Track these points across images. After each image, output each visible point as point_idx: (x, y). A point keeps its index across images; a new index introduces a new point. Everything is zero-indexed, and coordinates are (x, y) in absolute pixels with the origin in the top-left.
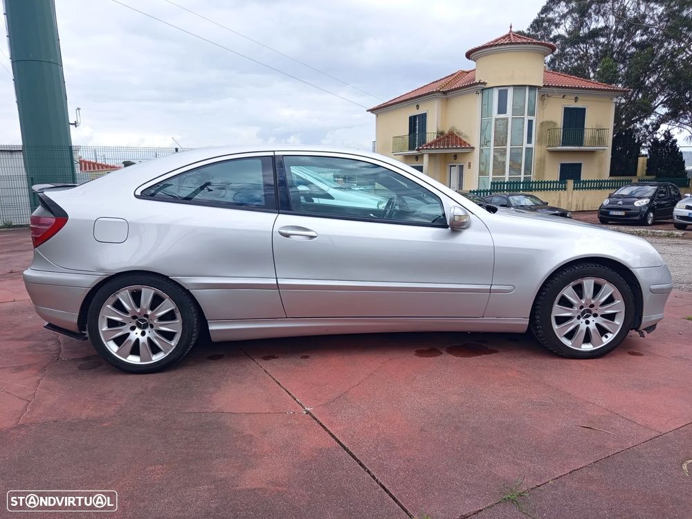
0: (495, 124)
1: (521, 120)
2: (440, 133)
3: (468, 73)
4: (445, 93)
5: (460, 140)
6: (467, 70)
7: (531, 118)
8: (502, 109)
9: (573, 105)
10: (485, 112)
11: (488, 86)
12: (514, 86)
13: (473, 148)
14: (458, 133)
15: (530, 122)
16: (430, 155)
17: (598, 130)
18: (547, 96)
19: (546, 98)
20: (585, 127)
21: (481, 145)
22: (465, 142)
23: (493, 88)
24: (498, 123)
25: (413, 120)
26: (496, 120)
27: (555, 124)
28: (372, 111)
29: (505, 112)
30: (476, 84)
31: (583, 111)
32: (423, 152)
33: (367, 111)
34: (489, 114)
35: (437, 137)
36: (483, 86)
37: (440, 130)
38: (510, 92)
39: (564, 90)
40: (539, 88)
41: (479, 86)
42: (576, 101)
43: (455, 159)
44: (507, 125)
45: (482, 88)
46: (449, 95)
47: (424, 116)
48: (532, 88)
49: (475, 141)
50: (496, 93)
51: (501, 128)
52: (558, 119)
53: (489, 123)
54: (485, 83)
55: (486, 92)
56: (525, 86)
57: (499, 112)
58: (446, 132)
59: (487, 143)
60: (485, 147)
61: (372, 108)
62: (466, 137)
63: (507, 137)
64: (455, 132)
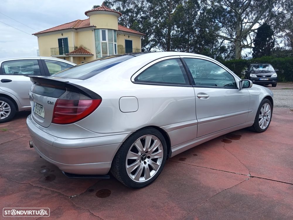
0: (102, 45)
1: (112, 44)
2: (76, 48)
3: (82, 21)
4: (76, 29)
5: (86, 51)
6: (82, 20)
7: (115, 43)
8: (104, 39)
9: (128, 39)
10: (97, 39)
11: (97, 28)
12: (108, 29)
13: (93, 55)
14: (85, 48)
15: (115, 45)
16: (74, 57)
17: (137, 49)
18: (119, 34)
19: (119, 35)
20: (133, 48)
21: (96, 54)
22: (89, 52)
23: (99, 29)
24: (103, 44)
25: (60, 40)
26: (102, 43)
27: (122, 46)
28: (35, 34)
29: (105, 40)
30: (91, 27)
31: (131, 41)
32: (70, 56)
33: (32, 34)
34: (99, 40)
35: (75, 49)
36: (95, 28)
37: (76, 46)
38: (107, 31)
39: (125, 33)
40: (117, 30)
41: (93, 27)
42: (129, 38)
43: (85, 59)
44: (107, 46)
45: (94, 29)
46: (78, 30)
47: (66, 40)
48: (115, 31)
49: (93, 52)
50: (101, 31)
51: (104, 47)
52: (124, 44)
53: (99, 44)
54: (95, 27)
55: (96, 31)
56: (112, 29)
57: (103, 40)
58: (78, 47)
59: (99, 53)
60: (98, 55)
61: (34, 33)
62: (89, 50)
63: (107, 51)
64: (83, 47)
